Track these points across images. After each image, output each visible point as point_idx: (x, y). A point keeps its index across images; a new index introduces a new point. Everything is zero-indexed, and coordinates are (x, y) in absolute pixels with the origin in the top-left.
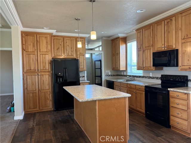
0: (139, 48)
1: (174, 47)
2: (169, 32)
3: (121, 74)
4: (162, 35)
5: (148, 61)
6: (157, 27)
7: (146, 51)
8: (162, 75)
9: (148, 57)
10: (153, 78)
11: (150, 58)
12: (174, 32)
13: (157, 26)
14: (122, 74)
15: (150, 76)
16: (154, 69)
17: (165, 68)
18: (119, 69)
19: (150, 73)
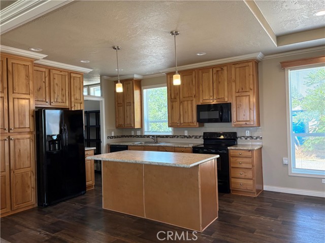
0: (172, 97)
1: (226, 100)
2: (219, 82)
3: (129, 134)
4: (209, 84)
5: (188, 116)
6: (202, 75)
7: (186, 102)
8: (204, 133)
9: (188, 110)
10: (190, 137)
11: (192, 111)
12: (226, 84)
13: (203, 73)
14: (133, 134)
15: (185, 135)
16: (198, 126)
17: (206, 124)
18: (133, 126)
19: (185, 131)
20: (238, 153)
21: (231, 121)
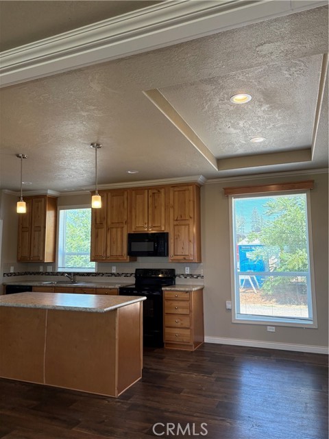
1: (163, 229)
2: (156, 207)
3: (37, 271)
4: (144, 209)
5: (117, 247)
6: (136, 197)
7: (114, 230)
8: (136, 270)
9: (117, 239)
10: (118, 275)
11: (122, 241)
12: (163, 209)
13: (136, 194)
14: (41, 270)
15: (113, 272)
16: (128, 260)
17: (140, 259)
18: (41, 259)
19: (113, 267)
20: (173, 295)
21: (168, 255)
